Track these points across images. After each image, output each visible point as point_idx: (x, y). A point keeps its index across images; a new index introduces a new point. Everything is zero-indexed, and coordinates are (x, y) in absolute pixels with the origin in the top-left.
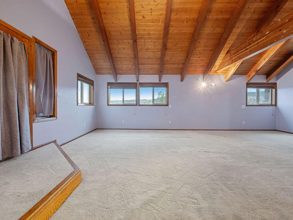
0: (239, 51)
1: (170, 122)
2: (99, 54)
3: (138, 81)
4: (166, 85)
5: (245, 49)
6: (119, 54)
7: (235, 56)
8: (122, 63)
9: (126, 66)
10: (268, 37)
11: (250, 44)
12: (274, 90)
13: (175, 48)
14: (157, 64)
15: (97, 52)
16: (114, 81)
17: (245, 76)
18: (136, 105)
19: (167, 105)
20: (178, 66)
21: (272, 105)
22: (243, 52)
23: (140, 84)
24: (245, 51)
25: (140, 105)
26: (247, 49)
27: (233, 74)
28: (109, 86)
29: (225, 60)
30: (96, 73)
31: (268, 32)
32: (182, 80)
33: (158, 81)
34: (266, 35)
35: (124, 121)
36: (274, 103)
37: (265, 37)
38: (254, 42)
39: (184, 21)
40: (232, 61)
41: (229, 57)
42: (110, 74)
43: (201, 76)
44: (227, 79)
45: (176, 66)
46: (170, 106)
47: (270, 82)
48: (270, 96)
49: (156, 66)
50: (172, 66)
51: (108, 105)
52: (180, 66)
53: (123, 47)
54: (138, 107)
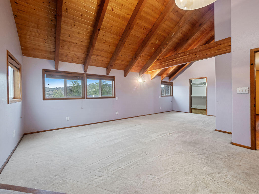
0: (167, 61)
1: (117, 113)
2: (38, 28)
3: (85, 71)
4: (113, 78)
5: (172, 60)
6: (70, 37)
7: (164, 63)
8: (70, 49)
9: (74, 53)
10: (188, 57)
11: (176, 58)
12: (171, 86)
13: (128, 47)
14: (108, 58)
15: (36, 25)
16: (53, 69)
17: (160, 77)
18: (84, 98)
19: (115, 97)
20: (124, 63)
21: (170, 96)
22: (170, 62)
23: (87, 75)
24: (172, 61)
25: (87, 98)
26: (174, 61)
27: (157, 75)
28: (45, 75)
29: (155, 64)
30: (23, 53)
31: (188, 54)
32: (125, 76)
33: (106, 75)
34: (187, 55)
35: (68, 117)
36: (172, 95)
37: (186, 56)
38: (179, 57)
39: (142, 28)
40: (162, 66)
41: (159, 63)
42: (47, 58)
43: (138, 73)
44: (153, 77)
45: (123, 63)
46: (117, 98)
47: (170, 81)
48: (170, 90)
49: (106, 60)
50: (120, 62)
51: (44, 99)
52: (126, 63)
53: (79, 31)
54: (86, 100)
